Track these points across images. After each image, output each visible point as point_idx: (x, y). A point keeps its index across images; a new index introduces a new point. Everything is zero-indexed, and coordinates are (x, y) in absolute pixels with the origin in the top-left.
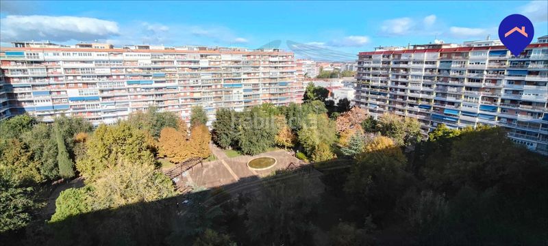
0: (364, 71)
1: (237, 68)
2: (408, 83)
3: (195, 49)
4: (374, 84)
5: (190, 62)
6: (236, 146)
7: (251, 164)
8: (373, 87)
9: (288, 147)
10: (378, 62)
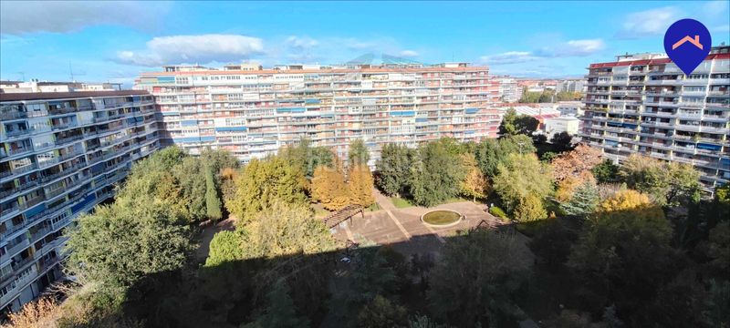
0: (598, 92)
1: (408, 90)
2: (676, 109)
3: (356, 68)
4: (615, 111)
5: (349, 84)
6: (407, 193)
7: (428, 218)
8: (612, 115)
9: (478, 199)
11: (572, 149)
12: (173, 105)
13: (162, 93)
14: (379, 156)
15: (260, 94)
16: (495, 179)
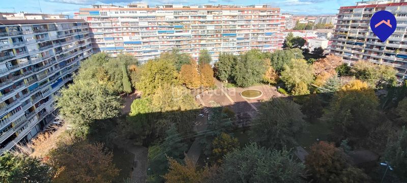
0: (343, 24)
1: (233, 21)
3: (204, 7)
4: (351, 35)
5: (200, 17)
6: (232, 80)
7: (244, 94)
8: (350, 38)
9: (271, 84)
11: (325, 57)
12: (99, 28)
13: (92, 21)
14: (217, 59)
15: (149, 22)
16: (282, 73)
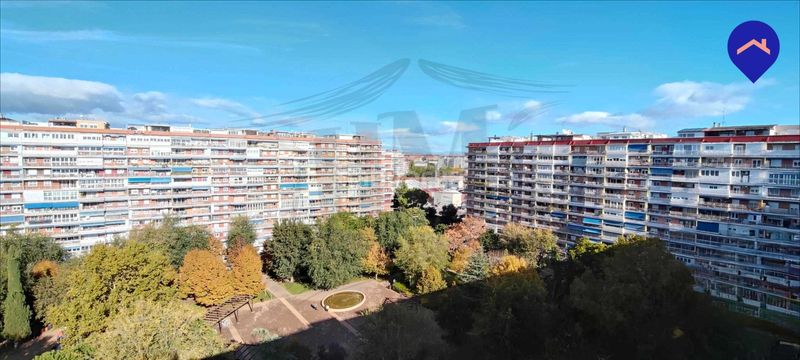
0: (477, 168)
1: (300, 161)
2: (534, 184)
3: (240, 133)
4: (491, 185)
5: (231, 151)
6: (303, 276)
8: (489, 189)
10: (495, 156)
11: (460, 221)
14: (269, 234)
15: (105, 159)
16: (396, 253)
